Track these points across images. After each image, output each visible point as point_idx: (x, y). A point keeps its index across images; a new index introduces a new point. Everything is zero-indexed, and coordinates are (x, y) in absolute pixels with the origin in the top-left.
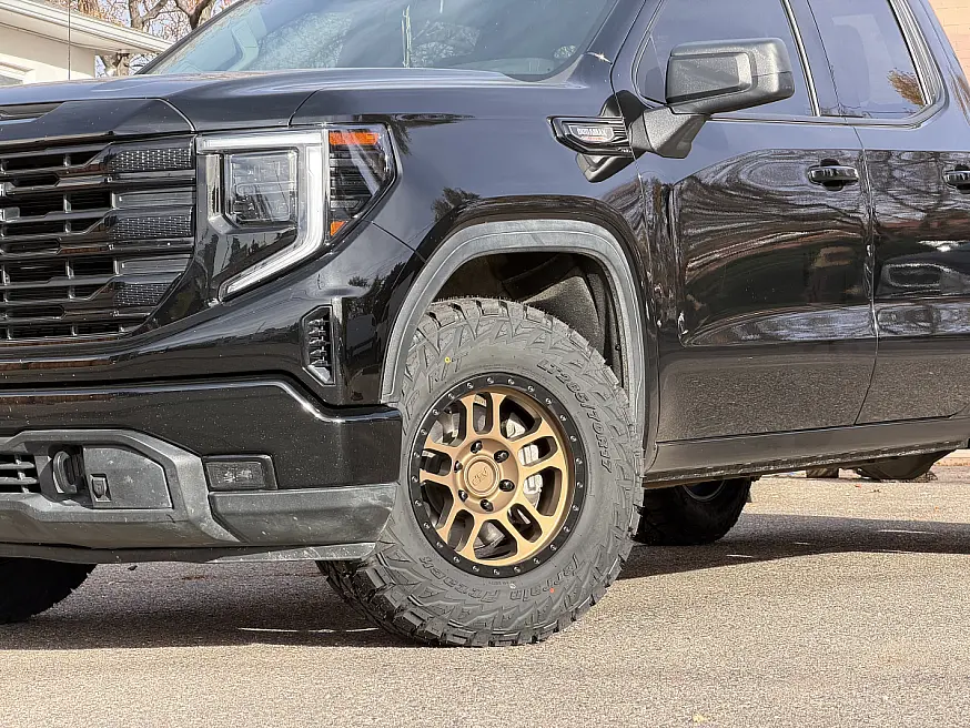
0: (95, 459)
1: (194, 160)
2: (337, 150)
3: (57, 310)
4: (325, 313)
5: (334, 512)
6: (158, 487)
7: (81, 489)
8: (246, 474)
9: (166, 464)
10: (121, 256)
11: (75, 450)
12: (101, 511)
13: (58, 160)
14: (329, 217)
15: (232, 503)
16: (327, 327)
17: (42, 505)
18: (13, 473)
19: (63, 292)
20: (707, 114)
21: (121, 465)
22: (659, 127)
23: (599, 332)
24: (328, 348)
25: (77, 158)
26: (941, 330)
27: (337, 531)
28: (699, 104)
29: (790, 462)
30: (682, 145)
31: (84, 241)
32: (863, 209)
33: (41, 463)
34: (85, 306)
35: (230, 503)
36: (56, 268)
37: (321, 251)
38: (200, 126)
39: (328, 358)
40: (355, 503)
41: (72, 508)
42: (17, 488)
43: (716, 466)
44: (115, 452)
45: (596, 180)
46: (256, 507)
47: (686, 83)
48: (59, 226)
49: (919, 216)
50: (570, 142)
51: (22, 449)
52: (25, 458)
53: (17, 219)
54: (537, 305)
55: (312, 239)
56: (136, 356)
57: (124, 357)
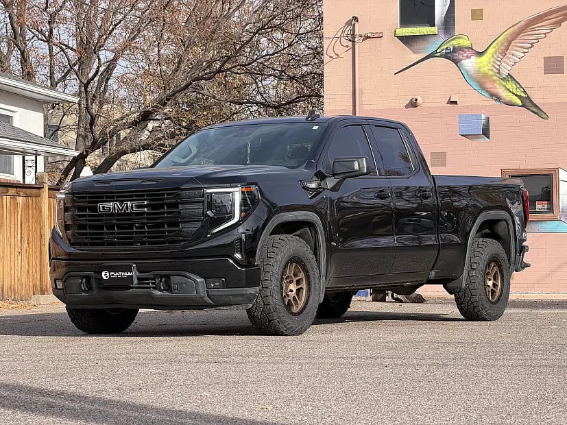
0: (174, 279)
1: (203, 195)
2: (243, 192)
3: (163, 237)
4: (240, 239)
5: (242, 295)
6: (192, 287)
7: (169, 288)
8: (217, 284)
9: (195, 281)
10: (182, 222)
11: (168, 277)
12: (175, 294)
13: (164, 194)
14: (241, 211)
15: (213, 292)
16: (241, 243)
17: (157, 293)
18: (148, 284)
19: (164, 232)
20: (345, 178)
21: (182, 281)
22: (330, 183)
23: (313, 244)
24: (241, 249)
25: (168, 194)
26: (423, 243)
27: (242, 301)
28: (342, 176)
29: (368, 285)
30: (337, 188)
31: (171, 217)
32: (392, 204)
33: (157, 281)
34: (171, 236)
35: (212, 292)
36: (162, 225)
37: (239, 221)
38: (205, 186)
39: (241, 252)
40: (248, 293)
41: (166, 293)
42: (150, 288)
43: (346, 286)
44: (180, 277)
45: (310, 198)
46: (220, 293)
47: (339, 169)
48: (163, 213)
49: (415, 206)
50: (305, 188)
51: (152, 277)
52: (152, 279)
53: (150, 211)
54: (297, 235)
55: (237, 218)
56: (185, 251)
57: (181, 251)
